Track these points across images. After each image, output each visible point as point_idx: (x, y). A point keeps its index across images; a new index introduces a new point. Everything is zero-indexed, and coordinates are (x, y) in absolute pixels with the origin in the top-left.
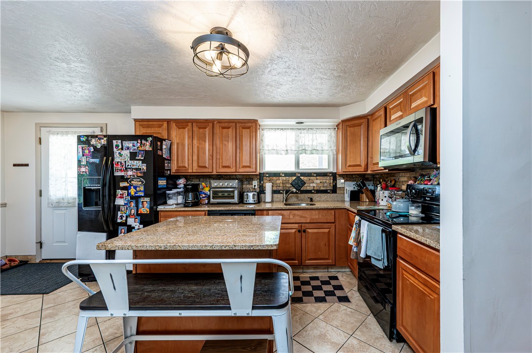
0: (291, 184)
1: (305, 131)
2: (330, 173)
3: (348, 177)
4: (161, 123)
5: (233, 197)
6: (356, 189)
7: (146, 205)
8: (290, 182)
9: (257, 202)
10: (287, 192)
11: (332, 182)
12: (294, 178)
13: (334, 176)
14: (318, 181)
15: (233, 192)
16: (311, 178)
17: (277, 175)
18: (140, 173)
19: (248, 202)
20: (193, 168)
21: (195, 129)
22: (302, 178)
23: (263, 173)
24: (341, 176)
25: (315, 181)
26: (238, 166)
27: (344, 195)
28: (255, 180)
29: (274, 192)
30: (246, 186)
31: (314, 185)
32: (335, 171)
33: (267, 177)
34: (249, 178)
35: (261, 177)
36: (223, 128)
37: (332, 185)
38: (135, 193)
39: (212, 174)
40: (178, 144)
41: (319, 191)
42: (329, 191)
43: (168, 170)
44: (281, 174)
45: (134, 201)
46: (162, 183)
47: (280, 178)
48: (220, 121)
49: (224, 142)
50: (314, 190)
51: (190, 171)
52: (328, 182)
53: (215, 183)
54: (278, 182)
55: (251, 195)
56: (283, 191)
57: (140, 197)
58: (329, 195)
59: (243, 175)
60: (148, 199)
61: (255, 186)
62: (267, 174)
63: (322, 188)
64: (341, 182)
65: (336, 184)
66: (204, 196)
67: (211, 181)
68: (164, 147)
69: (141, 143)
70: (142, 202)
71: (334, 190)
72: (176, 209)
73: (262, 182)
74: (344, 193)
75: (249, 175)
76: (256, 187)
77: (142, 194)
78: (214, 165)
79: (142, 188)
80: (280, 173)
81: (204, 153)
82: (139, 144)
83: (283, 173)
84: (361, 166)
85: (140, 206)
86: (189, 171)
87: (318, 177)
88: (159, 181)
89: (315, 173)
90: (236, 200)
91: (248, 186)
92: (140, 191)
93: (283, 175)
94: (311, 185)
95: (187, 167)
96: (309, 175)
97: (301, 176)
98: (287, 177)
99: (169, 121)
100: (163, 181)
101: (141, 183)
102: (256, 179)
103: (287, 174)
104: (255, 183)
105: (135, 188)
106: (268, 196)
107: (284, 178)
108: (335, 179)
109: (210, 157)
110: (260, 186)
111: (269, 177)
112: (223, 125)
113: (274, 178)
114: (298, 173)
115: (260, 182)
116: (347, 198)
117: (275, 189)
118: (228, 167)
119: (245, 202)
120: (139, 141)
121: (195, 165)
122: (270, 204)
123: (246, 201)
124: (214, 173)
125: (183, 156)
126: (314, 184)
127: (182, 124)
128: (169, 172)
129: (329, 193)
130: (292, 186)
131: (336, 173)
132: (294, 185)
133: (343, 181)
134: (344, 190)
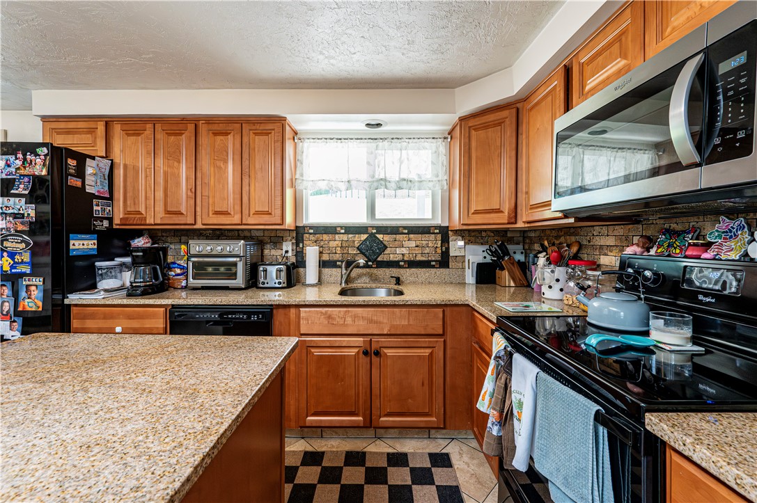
0: (358, 248)
1: (386, 143)
2: (436, 227)
3: (472, 235)
4: (92, 125)
5: (233, 276)
6: (489, 259)
7: (36, 293)
8: (357, 245)
9: (285, 285)
10: (349, 264)
11: (439, 245)
12: (364, 237)
13: (445, 233)
14: (413, 244)
15: (235, 264)
16: (398, 237)
17: (331, 230)
18: (22, 223)
19: (266, 285)
20: (155, 216)
21: (159, 136)
22: (380, 236)
23: (304, 227)
24: (457, 232)
25: (406, 244)
26: (245, 212)
27: (464, 272)
28: (286, 240)
29: (323, 264)
30: (270, 252)
31: (404, 251)
32: (446, 224)
33: (311, 234)
34: (276, 238)
35: (299, 234)
36: (215, 134)
37: (439, 251)
38: (12, 267)
39: (195, 227)
40: (125, 166)
41: (413, 264)
42: (433, 263)
43: (102, 219)
44: (338, 229)
45: (9, 284)
46: (82, 244)
47: (337, 236)
48: (210, 120)
49: (218, 163)
50: (403, 261)
51: (150, 220)
52: (431, 246)
53: (197, 247)
54: (332, 244)
55: (272, 270)
56: (342, 262)
57: (22, 275)
58: (433, 271)
59: (264, 230)
60: (38, 281)
61: (287, 252)
62: (311, 228)
63: (419, 258)
64: (457, 246)
65: (448, 249)
66: (178, 271)
67: (190, 242)
68: (89, 171)
69: (25, 159)
70: (28, 286)
71: (444, 261)
72: (102, 302)
73: (301, 245)
74: (463, 268)
75: (277, 230)
76: (290, 254)
77: (26, 269)
78: (198, 209)
79: (26, 257)
80: (335, 227)
81: (178, 184)
82: (19, 163)
83: (341, 227)
84: (502, 212)
85: (23, 294)
86: (148, 222)
87: (411, 236)
88: (72, 242)
89: (405, 228)
90: (240, 281)
91: (274, 252)
92: (22, 262)
93: (343, 231)
94: (398, 251)
95: (143, 213)
96: (394, 230)
97: (378, 232)
98: (350, 236)
99: (109, 122)
100: (85, 242)
101: (23, 245)
102: (290, 238)
103: (349, 230)
104: (288, 246)
105: (12, 255)
106: (311, 272)
107: (345, 237)
108: (445, 241)
109: (189, 193)
110: (297, 252)
111: (314, 234)
112: (215, 127)
113: (325, 237)
114: (373, 227)
115: (297, 245)
116: (470, 278)
117: (325, 257)
118: (226, 213)
119: (261, 286)
120: (20, 156)
121: (160, 208)
122: (316, 289)
123: (263, 283)
124: (199, 226)
125: (135, 190)
126: (403, 249)
127: (135, 125)
128: (106, 223)
129: (433, 267)
130: (358, 252)
131: (448, 227)
132: (363, 251)
133: (461, 243)
134: (464, 261)
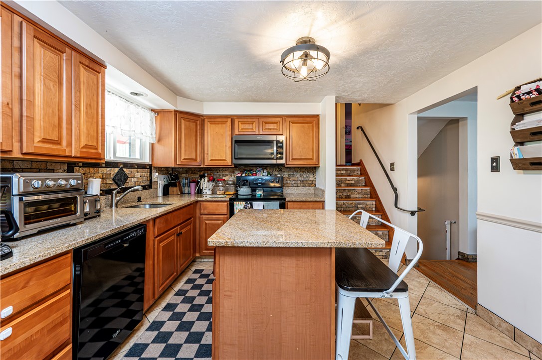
0: (113, 180)
2: (147, 165)
3: (163, 170)
6: (166, 183)
8: (112, 176)
11: (148, 176)
12: (116, 170)
13: (150, 167)
14: (139, 175)
16: (133, 170)
22: (125, 170)
24: (156, 168)
25: (136, 175)
27: (157, 190)
32: (151, 163)
33: (80, 167)
35: (70, 167)
37: (149, 179)
42: (147, 187)
47: (100, 169)
52: (146, 176)
54: (96, 176)
58: (147, 191)
63: (142, 184)
65: (152, 178)
71: (150, 186)
74: (158, 188)
87: (139, 170)
89: (136, 164)
93: (104, 165)
94: (133, 180)
96: (130, 166)
97: (124, 167)
98: (108, 169)
107: (105, 170)
108: (151, 172)
111: (83, 167)
113: (92, 170)
114: (121, 163)
116: (160, 192)
126: (135, 179)
129: (147, 189)
130: (113, 182)
131: (152, 165)
132: (117, 181)
133: (157, 174)
134: (157, 184)
